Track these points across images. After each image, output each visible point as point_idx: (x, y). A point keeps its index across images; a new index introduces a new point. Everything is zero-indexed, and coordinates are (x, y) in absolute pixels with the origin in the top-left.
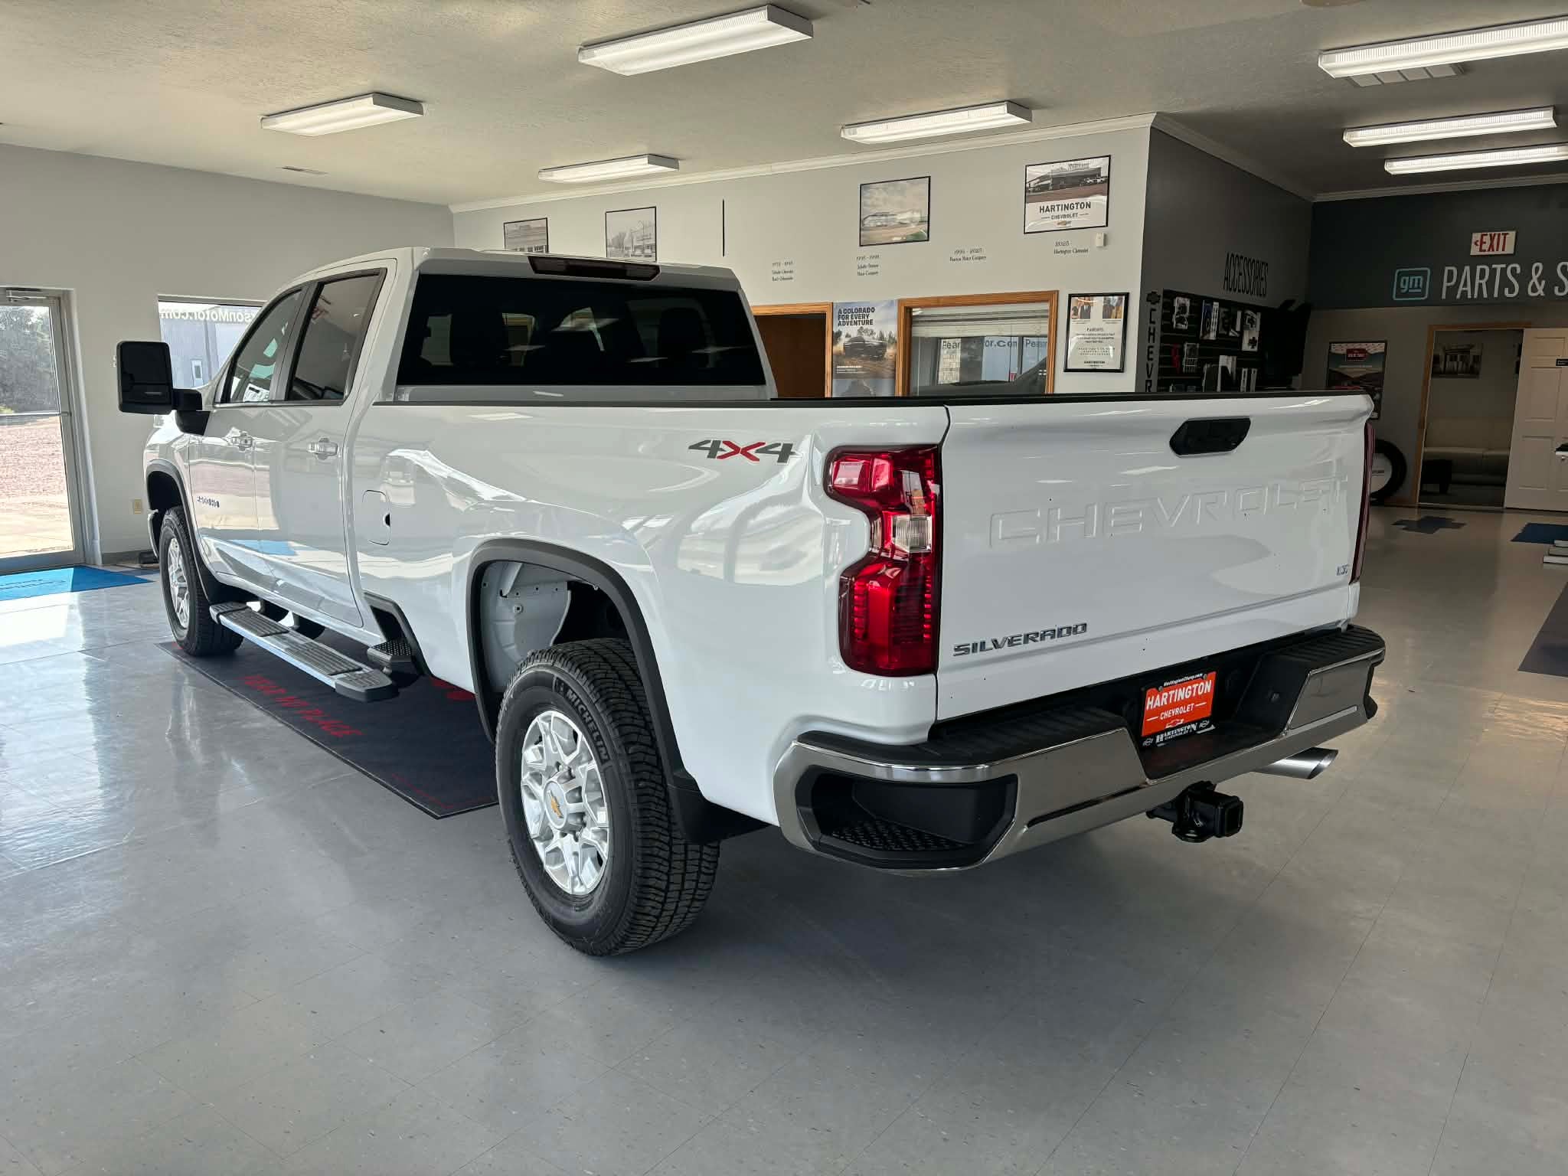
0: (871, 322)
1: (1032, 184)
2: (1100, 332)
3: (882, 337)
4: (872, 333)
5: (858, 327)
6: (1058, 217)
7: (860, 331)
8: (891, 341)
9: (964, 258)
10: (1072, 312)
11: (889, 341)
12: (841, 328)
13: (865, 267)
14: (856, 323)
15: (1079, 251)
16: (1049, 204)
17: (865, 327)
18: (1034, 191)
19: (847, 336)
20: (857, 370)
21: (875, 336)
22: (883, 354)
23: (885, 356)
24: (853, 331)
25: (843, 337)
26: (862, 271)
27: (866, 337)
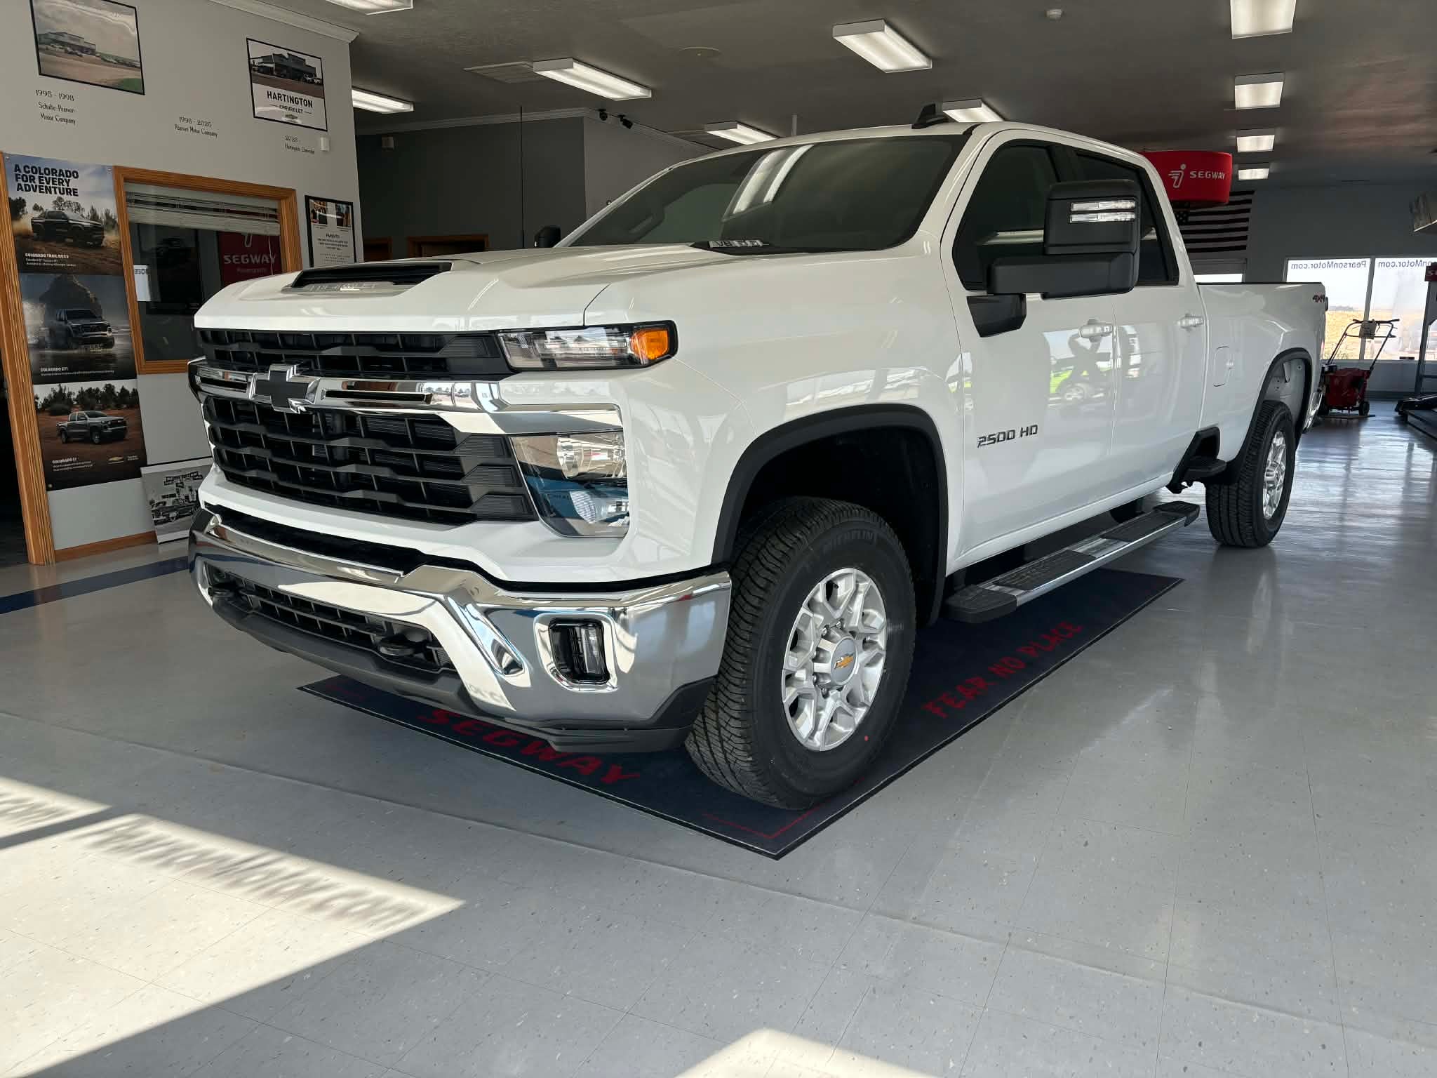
0: (75, 192)
1: (257, 62)
2: (336, 239)
3: (94, 216)
4: (78, 208)
5: (54, 197)
6: (285, 107)
7: (58, 202)
8: (111, 223)
9: (192, 129)
10: (312, 215)
11: (107, 223)
12: (23, 195)
13: (50, 107)
14: (48, 190)
15: (306, 151)
16: (277, 91)
17: (66, 197)
18: (258, 71)
19: (36, 208)
20: (60, 261)
21: (85, 214)
22: (101, 240)
23: (103, 244)
24: (47, 202)
25: (29, 208)
26: (48, 112)
27: (68, 212)
